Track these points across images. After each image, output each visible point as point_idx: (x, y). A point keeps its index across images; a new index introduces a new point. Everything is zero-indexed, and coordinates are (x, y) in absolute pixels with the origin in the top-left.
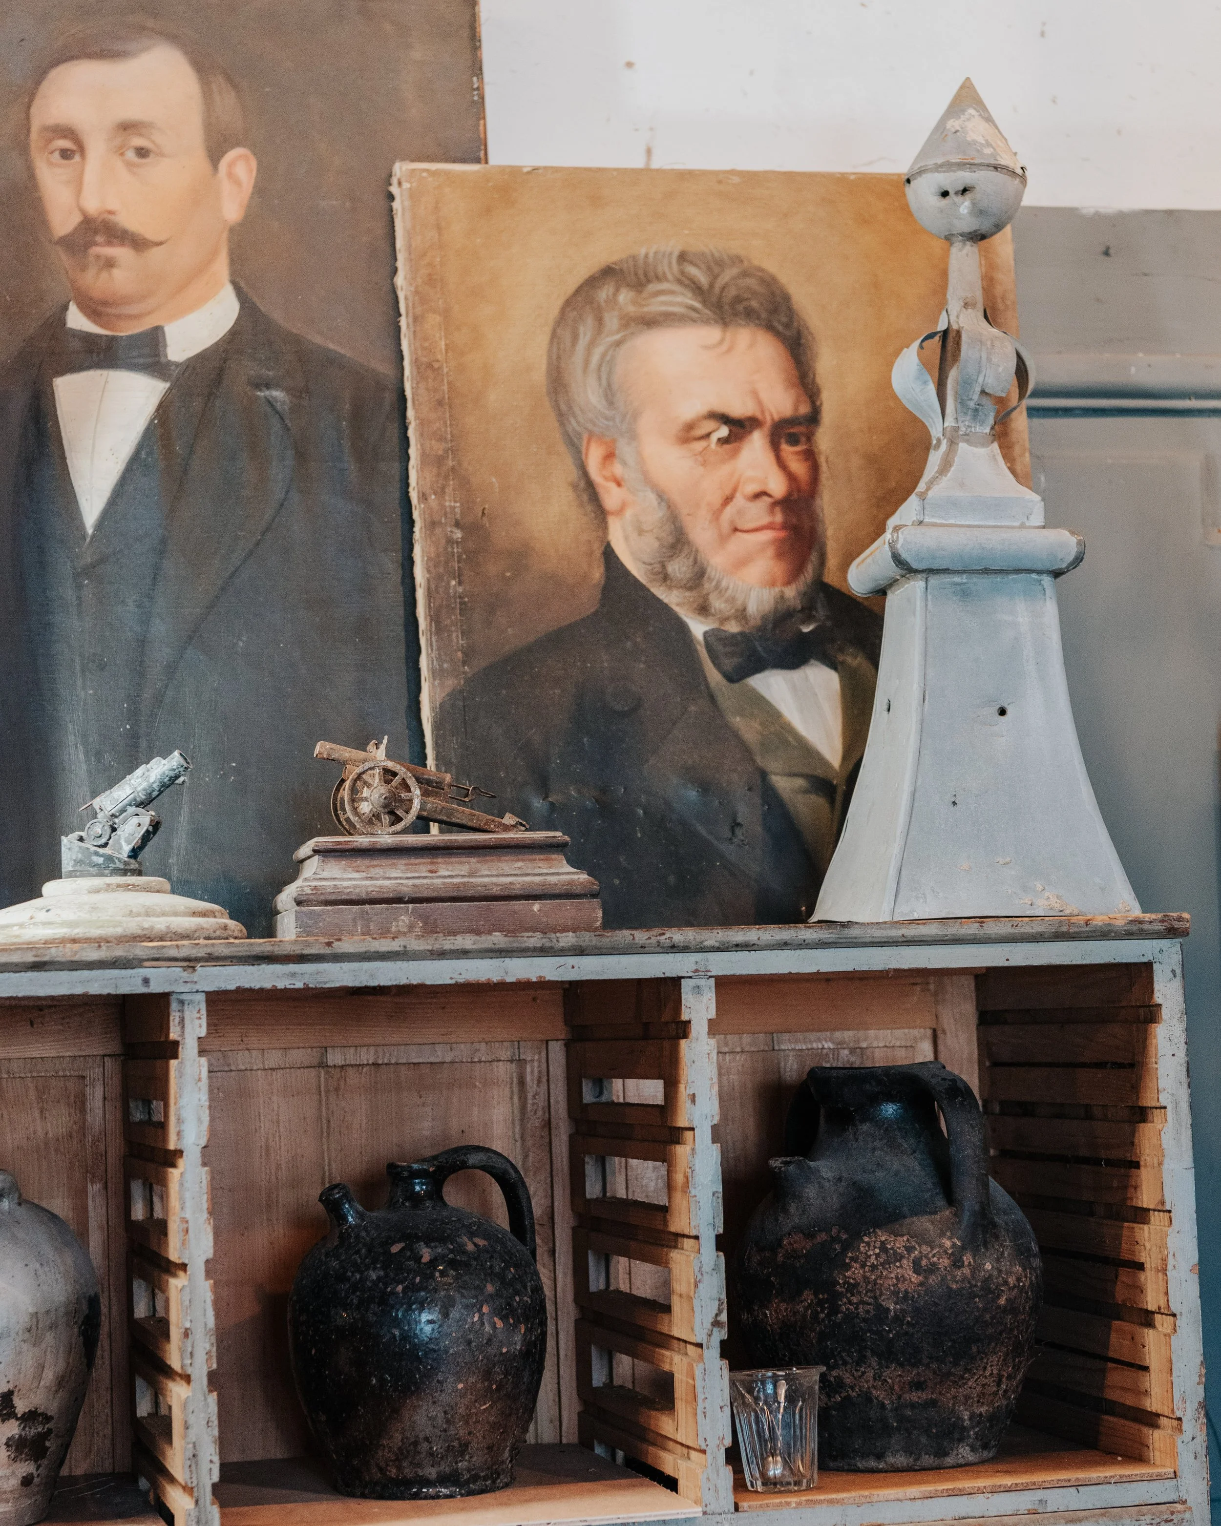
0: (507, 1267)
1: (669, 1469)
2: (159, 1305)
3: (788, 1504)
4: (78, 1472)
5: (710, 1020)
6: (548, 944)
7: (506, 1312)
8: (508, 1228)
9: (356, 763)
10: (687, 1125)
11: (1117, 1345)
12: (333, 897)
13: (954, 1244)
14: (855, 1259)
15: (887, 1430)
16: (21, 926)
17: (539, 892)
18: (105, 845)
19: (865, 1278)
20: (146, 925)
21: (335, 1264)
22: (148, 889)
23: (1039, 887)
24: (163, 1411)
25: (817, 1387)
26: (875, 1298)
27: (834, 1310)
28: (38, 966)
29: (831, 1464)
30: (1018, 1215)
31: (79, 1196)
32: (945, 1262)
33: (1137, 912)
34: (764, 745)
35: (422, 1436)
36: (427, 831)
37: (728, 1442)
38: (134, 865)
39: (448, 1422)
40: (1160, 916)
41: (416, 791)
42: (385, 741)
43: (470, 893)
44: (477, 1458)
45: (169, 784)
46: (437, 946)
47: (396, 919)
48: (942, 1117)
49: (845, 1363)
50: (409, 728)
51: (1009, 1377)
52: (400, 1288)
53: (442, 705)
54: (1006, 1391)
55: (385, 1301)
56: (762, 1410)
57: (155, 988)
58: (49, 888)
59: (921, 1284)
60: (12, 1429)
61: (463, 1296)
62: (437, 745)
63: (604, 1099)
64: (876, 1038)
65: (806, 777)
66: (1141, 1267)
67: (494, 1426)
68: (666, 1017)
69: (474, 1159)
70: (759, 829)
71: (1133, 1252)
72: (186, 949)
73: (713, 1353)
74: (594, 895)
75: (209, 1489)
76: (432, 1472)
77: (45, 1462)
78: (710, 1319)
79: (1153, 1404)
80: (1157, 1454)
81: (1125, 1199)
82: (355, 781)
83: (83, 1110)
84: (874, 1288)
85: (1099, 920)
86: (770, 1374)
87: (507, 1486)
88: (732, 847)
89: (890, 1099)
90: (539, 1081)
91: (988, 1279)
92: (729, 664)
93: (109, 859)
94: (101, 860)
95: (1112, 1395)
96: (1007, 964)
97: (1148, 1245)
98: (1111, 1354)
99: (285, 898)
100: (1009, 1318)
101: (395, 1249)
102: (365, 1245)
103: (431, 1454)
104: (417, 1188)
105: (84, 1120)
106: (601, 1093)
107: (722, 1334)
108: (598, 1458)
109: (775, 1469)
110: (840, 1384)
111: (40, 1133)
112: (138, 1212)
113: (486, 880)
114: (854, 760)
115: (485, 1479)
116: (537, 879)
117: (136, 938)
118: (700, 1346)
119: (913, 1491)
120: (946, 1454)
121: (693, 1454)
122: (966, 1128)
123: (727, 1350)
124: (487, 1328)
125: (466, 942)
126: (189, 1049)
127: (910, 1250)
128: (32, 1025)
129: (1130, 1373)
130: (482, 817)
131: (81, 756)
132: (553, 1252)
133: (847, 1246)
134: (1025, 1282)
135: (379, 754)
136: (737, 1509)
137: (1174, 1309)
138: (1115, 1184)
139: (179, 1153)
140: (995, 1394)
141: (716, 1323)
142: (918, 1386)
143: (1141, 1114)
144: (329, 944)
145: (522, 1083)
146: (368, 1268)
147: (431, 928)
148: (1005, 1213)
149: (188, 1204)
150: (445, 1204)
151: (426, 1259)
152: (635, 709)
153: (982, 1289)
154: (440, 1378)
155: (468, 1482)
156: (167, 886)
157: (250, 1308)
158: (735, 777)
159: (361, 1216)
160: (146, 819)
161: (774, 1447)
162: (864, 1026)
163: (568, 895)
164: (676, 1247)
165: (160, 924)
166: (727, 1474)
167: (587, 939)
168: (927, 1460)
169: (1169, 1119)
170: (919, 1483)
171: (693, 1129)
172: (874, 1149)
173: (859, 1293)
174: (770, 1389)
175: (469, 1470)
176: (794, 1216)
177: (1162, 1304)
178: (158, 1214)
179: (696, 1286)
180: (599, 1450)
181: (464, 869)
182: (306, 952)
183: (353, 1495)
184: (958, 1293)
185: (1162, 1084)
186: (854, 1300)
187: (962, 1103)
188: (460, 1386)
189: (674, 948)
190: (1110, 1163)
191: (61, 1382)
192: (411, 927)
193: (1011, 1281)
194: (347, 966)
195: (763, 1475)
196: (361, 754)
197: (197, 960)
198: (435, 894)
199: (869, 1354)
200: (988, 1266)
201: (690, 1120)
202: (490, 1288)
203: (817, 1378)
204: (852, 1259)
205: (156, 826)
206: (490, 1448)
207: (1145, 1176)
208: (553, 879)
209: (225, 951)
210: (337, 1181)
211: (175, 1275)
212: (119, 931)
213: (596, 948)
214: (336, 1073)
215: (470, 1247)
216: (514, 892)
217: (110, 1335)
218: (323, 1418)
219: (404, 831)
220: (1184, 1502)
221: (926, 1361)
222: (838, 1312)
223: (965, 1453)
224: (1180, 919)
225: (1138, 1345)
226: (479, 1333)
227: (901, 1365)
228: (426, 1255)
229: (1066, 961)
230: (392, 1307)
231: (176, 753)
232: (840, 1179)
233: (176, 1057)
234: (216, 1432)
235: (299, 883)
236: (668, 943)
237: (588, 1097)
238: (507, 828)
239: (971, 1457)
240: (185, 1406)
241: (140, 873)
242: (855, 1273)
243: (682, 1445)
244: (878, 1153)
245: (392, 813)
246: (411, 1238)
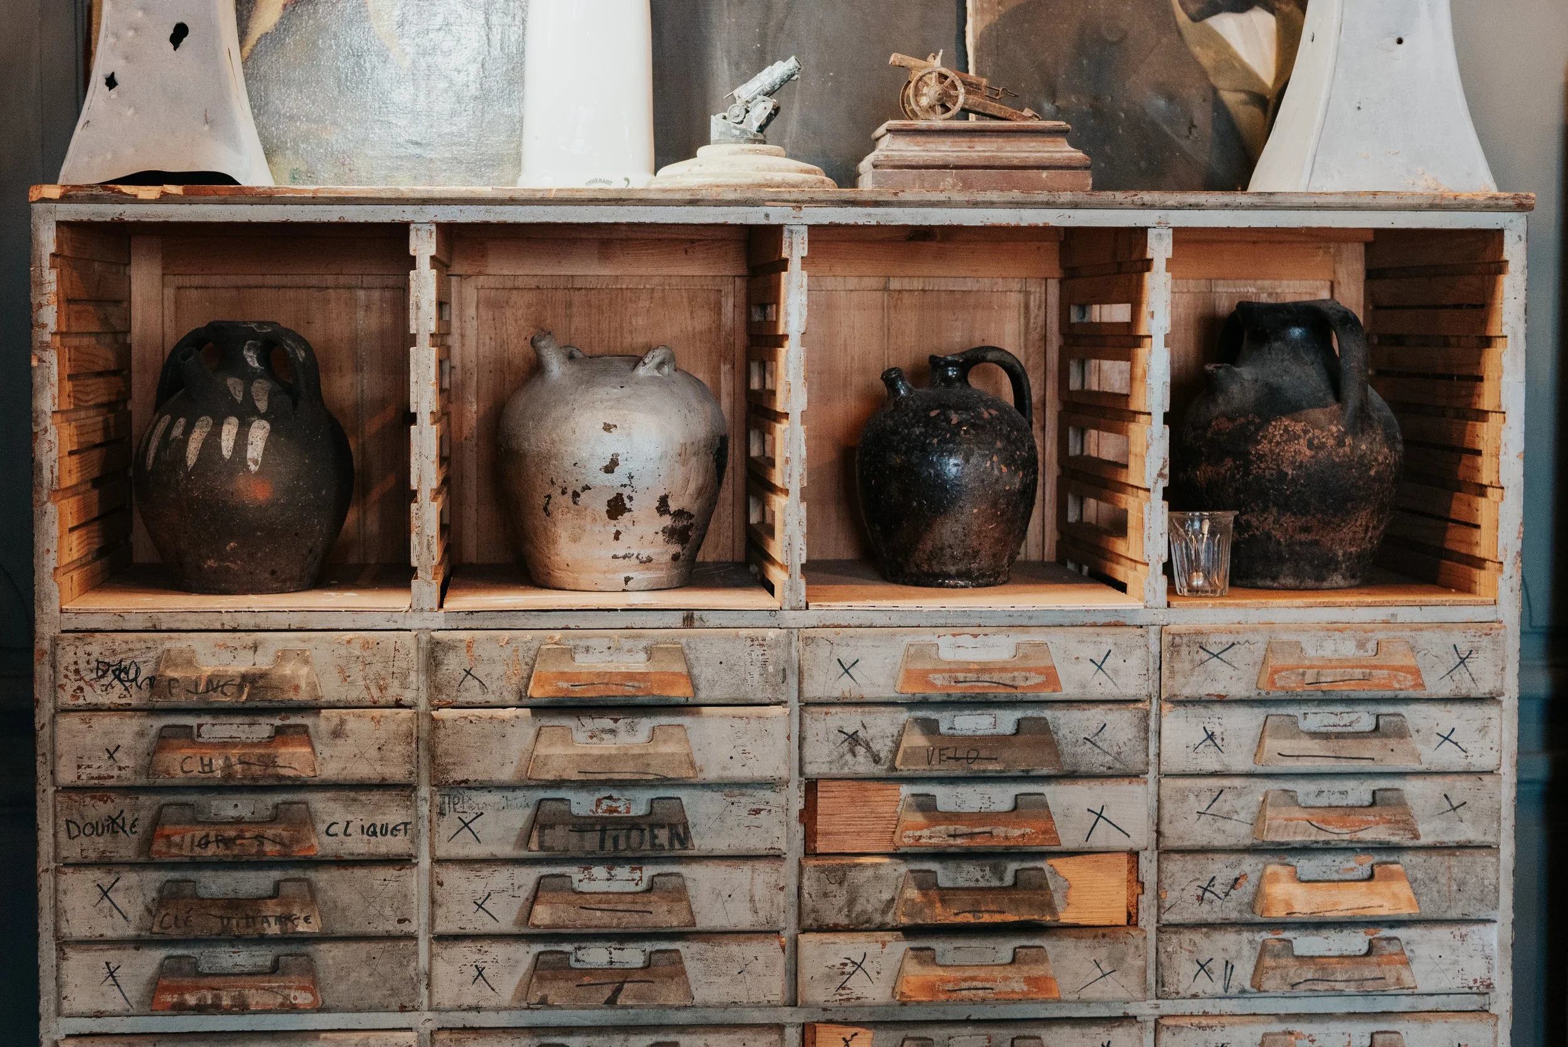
0: (1012, 431)
1: (1120, 577)
2: (768, 449)
3: (1206, 604)
4: (709, 559)
5: (1167, 259)
6: (1052, 199)
7: (1009, 461)
8: (1012, 404)
9: (920, 68)
10: (1147, 333)
11: (1458, 509)
12: (899, 163)
13: (1339, 430)
14: (1264, 437)
15: (1281, 560)
16: (682, 175)
17: (1047, 164)
18: (742, 122)
19: (1271, 450)
20: (768, 177)
21: (890, 422)
22: (770, 154)
23: (1420, 172)
24: (768, 520)
25: (1231, 526)
26: (1278, 465)
27: (1247, 473)
28: (693, 202)
29: (1239, 582)
30: (1387, 412)
31: (716, 371)
32: (1331, 442)
33: (1494, 191)
34: (1217, 70)
35: (947, 543)
36: (967, 119)
37: (1165, 558)
38: (760, 136)
39: (965, 535)
40: (1512, 194)
41: (961, 90)
42: (941, 54)
43: (997, 163)
44: (984, 562)
45: (788, 79)
46: (972, 198)
47: (943, 180)
48: (1334, 335)
49: (1253, 510)
50: (957, 50)
51: (1374, 528)
52: (935, 441)
53: (981, 35)
54: (1371, 538)
55: (925, 450)
56: (1191, 540)
57: (773, 221)
58: (702, 151)
59: (1312, 457)
60: (667, 521)
61: (980, 448)
62: (976, 62)
63: (1086, 320)
64: (1288, 286)
65: (1248, 92)
66: (1479, 453)
67: (998, 541)
68: (1134, 257)
69: (990, 356)
70: (1210, 130)
71: (1474, 442)
72: (796, 195)
73: (1157, 495)
74: (1087, 168)
75: (799, 568)
76: (952, 569)
77: (688, 546)
78: (1157, 471)
79: (1481, 552)
80: (1482, 587)
81: (1471, 404)
82: (918, 81)
83: (719, 313)
84: (1278, 459)
85: (1464, 197)
86: (1197, 514)
87: (1004, 583)
88: (1188, 142)
89: (1298, 325)
90: (1039, 307)
91: (1362, 456)
92: (1193, 8)
93: (744, 132)
94: (738, 132)
95: (1450, 545)
96: (1392, 226)
97: (1486, 437)
98: (1453, 516)
99: (865, 165)
100: (1377, 486)
101: (933, 414)
102: (912, 410)
103: (952, 556)
104: (950, 373)
105: (720, 320)
106: (1084, 315)
107: (1164, 483)
108: (1070, 571)
109: (1198, 581)
110: (1248, 525)
111: (690, 328)
112: (755, 384)
113: (1009, 154)
114: (1284, 80)
115: (990, 576)
116: (1046, 155)
117: (760, 186)
118: (1148, 490)
119: (1298, 601)
120: (1324, 580)
121: (1139, 566)
122: (1353, 346)
123: (1167, 494)
124: (996, 472)
125: (994, 196)
126: (795, 265)
127: (1306, 432)
128: (686, 252)
129: (1467, 530)
130: (1007, 111)
131: (726, 65)
132: (1043, 428)
133: (1259, 428)
134: (1392, 461)
135: (936, 63)
136: (1169, 605)
137: (1502, 484)
138: (1464, 393)
139: (785, 337)
140: (1363, 539)
141: (1161, 475)
142: (1306, 529)
143: (1487, 342)
144: (896, 194)
145: (1027, 307)
146: (913, 426)
147: (967, 186)
148: (1379, 410)
149: (791, 372)
150: (969, 386)
151: (954, 421)
152: (1121, 41)
153: (1358, 463)
154: (961, 504)
155: (977, 578)
156: (784, 153)
157: (829, 455)
158: (1194, 91)
159: (910, 391)
160: (770, 104)
161: (1198, 566)
162: (1280, 278)
163: (1069, 167)
164: (1134, 421)
165: (778, 177)
166: (1163, 581)
167: (1081, 197)
168: (1310, 583)
169: (1509, 346)
170: (1302, 597)
171: (1151, 337)
172: (1283, 360)
173: (1267, 461)
174: (1197, 525)
175: (979, 570)
176: (1221, 405)
177: (1494, 479)
178: (769, 386)
179: (1148, 448)
180: (1070, 566)
181: (993, 147)
182: (880, 199)
183: (896, 582)
184: (1340, 465)
185: (1505, 319)
186: (1262, 466)
187: (1351, 329)
188: (975, 511)
189: (1144, 206)
190: (1460, 378)
191: (700, 492)
192: (954, 186)
193: (1380, 459)
194: (907, 210)
195: (1189, 585)
196: (923, 63)
197: (803, 202)
198: (971, 163)
199: (1271, 504)
200: (1364, 447)
201: (1149, 330)
202: (999, 445)
203: (1232, 518)
204: (1262, 437)
205: (777, 110)
206: (994, 555)
207: (1487, 387)
208: (1058, 155)
209: (823, 197)
210: (892, 366)
211: (780, 422)
212: (749, 181)
213: (1086, 203)
214: (896, 295)
215: (986, 415)
216: (1029, 164)
217: (733, 468)
218: (878, 528)
219: (952, 118)
220: (1501, 622)
221: (1313, 511)
222: (1249, 474)
223: (1338, 579)
224: (1527, 197)
225: (1472, 509)
226: (990, 474)
227: (1294, 514)
228: (955, 418)
229: (1437, 226)
230: (930, 453)
231: (793, 58)
232: (1256, 381)
233: (786, 270)
234: (805, 530)
235: (876, 152)
236: (1139, 202)
237: (1074, 318)
238: (1025, 118)
239: (1342, 583)
240: (784, 510)
241: (765, 143)
242: (1264, 447)
243: (1131, 560)
244: (1285, 363)
245: (943, 106)
246: (944, 407)
